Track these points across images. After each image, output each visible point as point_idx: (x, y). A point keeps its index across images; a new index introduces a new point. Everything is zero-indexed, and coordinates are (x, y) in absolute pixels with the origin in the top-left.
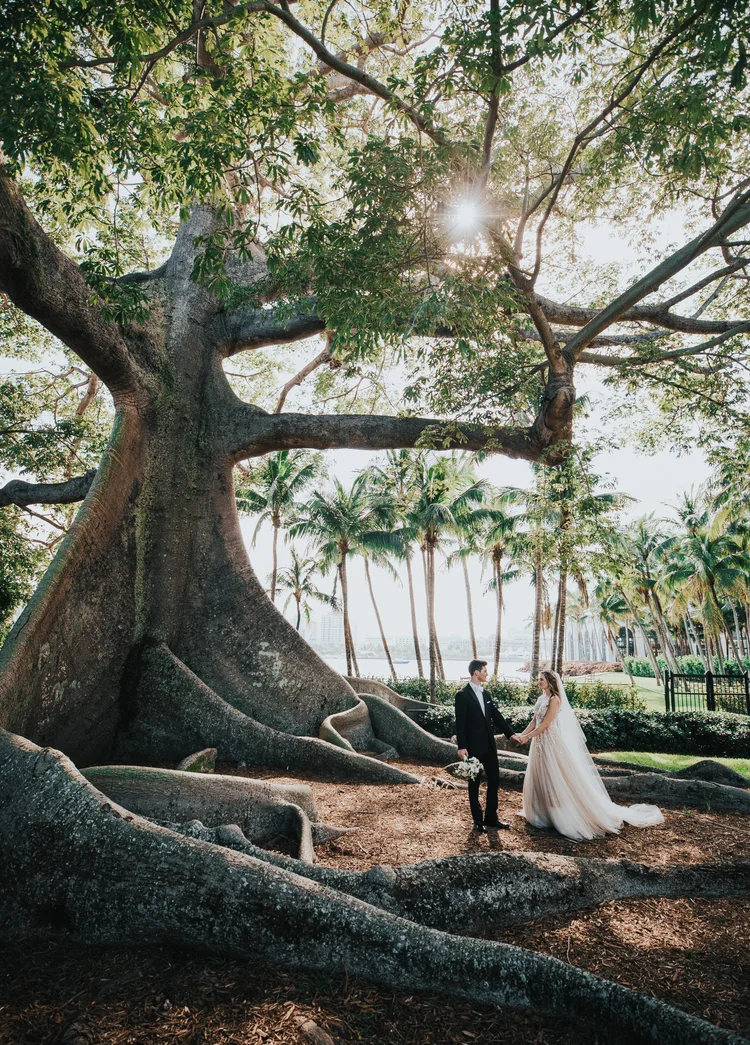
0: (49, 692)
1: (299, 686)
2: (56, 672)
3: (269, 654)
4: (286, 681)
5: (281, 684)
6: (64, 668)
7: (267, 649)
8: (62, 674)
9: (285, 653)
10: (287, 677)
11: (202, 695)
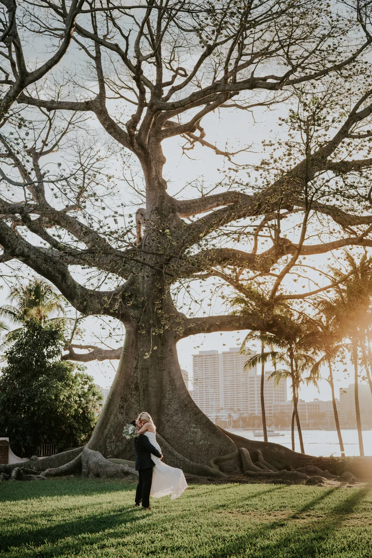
0: (110, 446)
1: (209, 443)
2: (111, 439)
3: (195, 430)
4: (203, 441)
5: (201, 443)
6: (114, 438)
7: (194, 428)
8: (114, 440)
9: (202, 430)
10: (203, 440)
11: (167, 448)
